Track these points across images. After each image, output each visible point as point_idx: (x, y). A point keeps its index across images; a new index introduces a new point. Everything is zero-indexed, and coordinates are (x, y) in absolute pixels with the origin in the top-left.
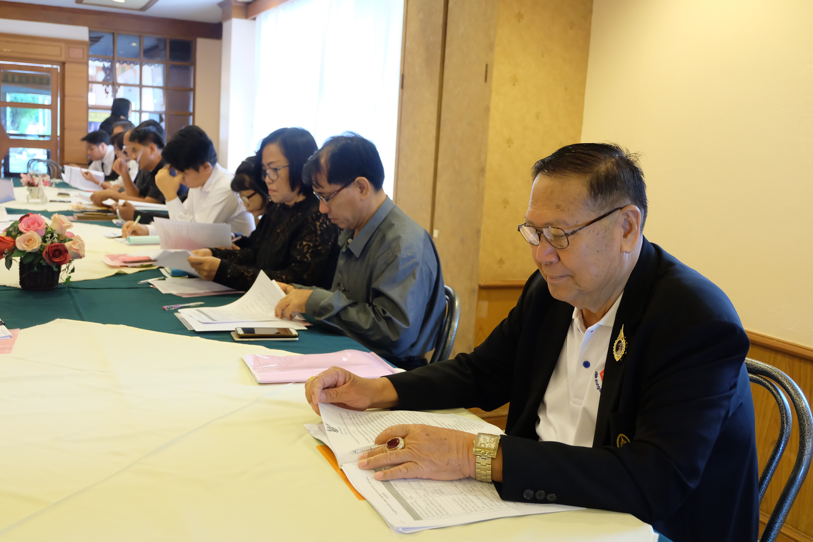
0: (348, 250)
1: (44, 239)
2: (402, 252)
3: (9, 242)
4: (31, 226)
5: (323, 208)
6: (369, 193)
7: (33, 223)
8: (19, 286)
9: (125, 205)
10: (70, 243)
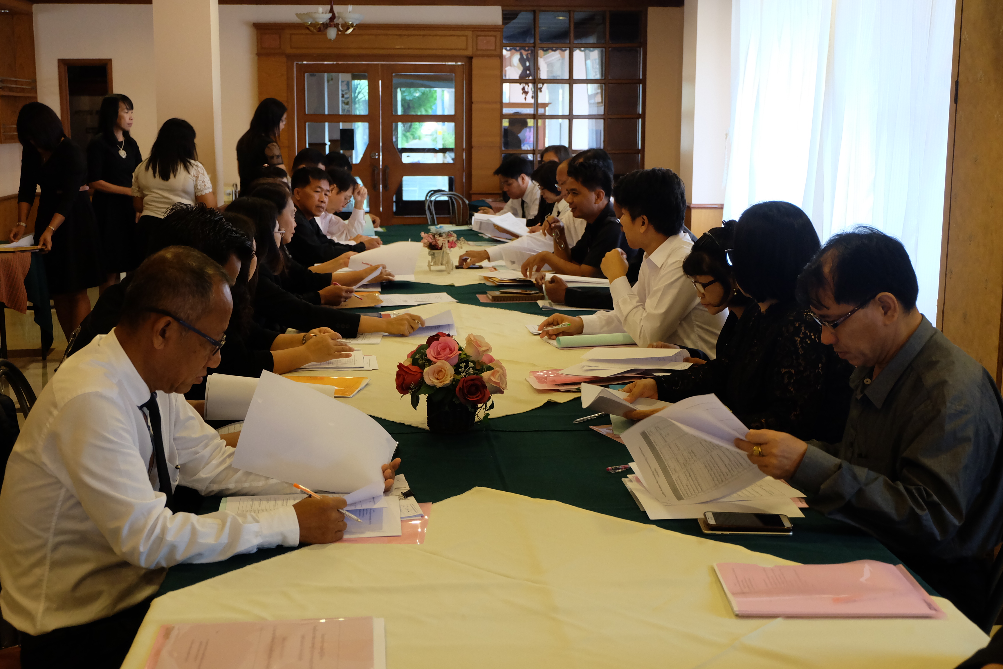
0: (865, 398)
1: (457, 368)
2: (948, 405)
3: (415, 374)
4: (441, 353)
5: (827, 337)
6: (896, 315)
7: (444, 349)
8: (427, 428)
9: (553, 280)
10: (490, 372)
